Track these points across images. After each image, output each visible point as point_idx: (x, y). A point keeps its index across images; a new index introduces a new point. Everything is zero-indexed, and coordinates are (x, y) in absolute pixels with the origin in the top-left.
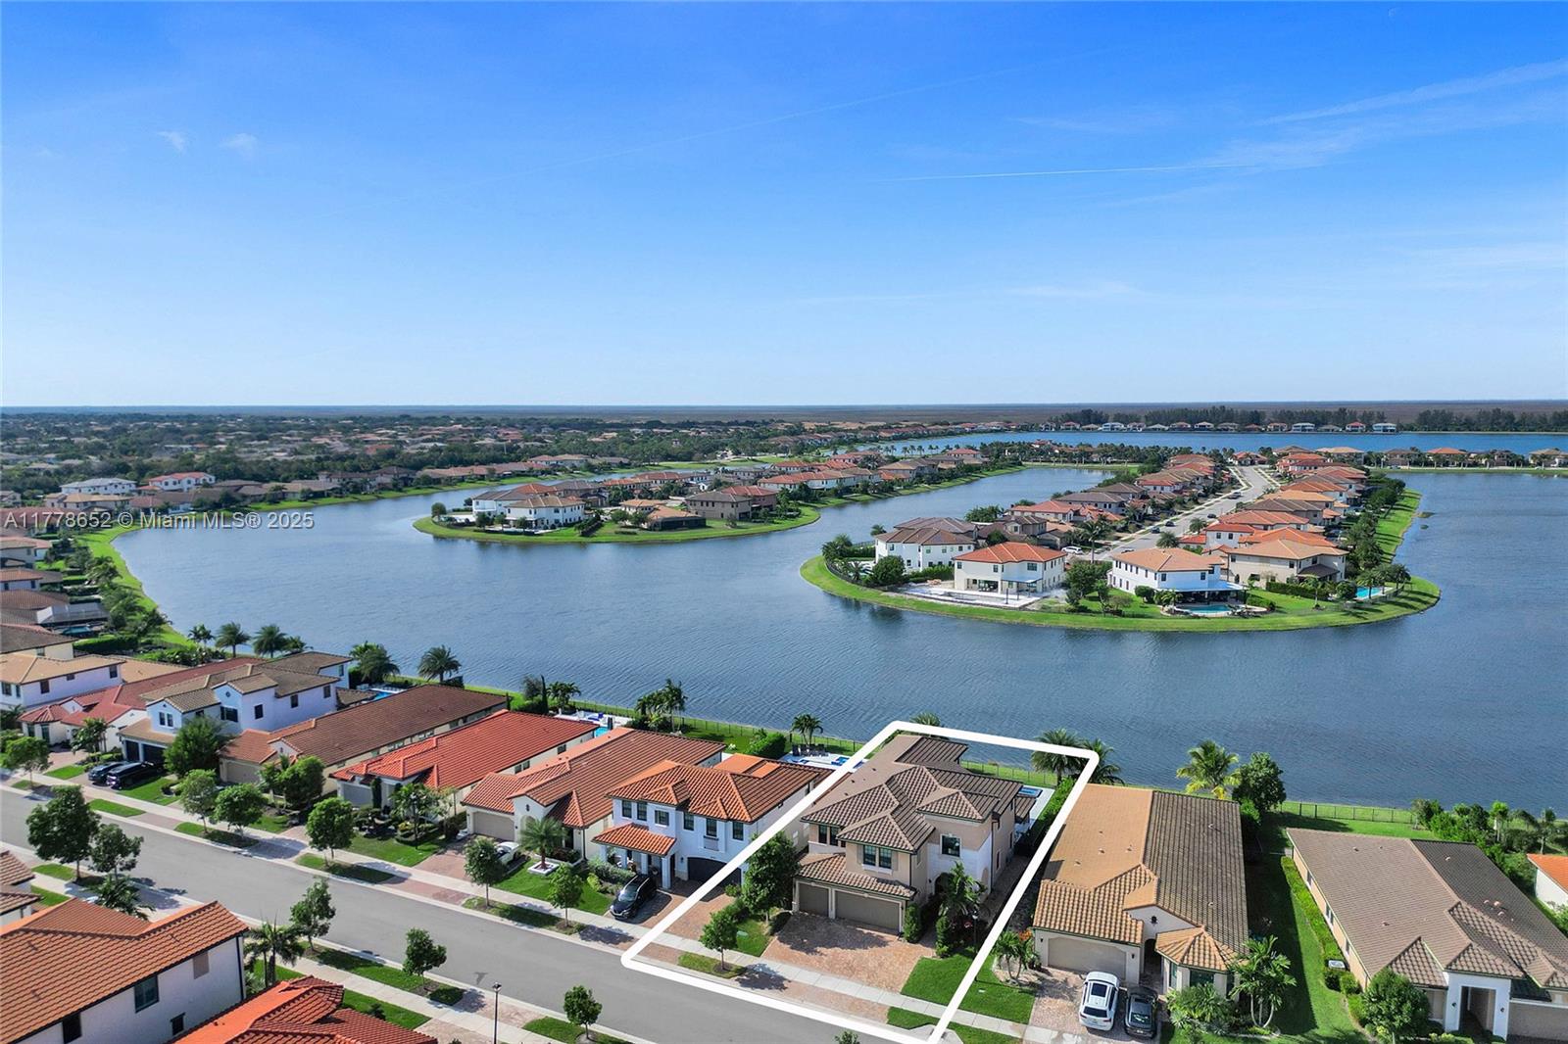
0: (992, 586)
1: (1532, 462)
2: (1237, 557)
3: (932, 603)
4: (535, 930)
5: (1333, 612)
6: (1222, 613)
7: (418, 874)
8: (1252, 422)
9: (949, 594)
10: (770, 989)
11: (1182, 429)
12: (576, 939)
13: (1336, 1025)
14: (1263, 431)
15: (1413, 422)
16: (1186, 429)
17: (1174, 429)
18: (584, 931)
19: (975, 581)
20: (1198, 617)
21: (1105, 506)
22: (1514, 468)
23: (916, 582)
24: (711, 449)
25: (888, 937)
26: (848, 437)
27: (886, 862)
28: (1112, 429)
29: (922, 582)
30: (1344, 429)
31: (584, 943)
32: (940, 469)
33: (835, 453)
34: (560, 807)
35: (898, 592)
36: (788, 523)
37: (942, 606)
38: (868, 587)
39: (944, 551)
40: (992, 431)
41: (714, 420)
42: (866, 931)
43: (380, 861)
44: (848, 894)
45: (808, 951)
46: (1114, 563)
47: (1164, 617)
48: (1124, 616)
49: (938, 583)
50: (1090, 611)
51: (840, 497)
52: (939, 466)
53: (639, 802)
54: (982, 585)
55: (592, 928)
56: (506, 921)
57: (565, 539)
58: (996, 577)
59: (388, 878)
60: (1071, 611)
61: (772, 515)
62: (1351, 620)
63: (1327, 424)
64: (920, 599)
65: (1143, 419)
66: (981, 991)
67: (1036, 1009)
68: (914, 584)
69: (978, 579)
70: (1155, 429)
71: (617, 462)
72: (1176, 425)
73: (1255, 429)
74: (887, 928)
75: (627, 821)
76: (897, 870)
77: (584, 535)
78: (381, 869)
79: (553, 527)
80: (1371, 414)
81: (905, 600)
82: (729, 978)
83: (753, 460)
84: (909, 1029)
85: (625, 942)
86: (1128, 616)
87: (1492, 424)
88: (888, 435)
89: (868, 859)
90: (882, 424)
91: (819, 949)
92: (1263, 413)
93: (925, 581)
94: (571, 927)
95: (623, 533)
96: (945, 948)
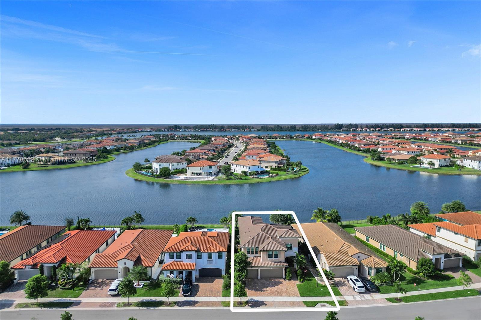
0: (200, 174)
1: (295, 137)
2: (261, 161)
3: (184, 181)
4: (157, 308)
5: (291, 174)
6: (267, 177)
7: (83, 299)
8: (222, 129)
9: (186, 178)
10: (262, 306)
11: (203, 131)
12: (176, 307)
13: (409, 276)
14: (225, 131)
15: (260, 129)
16: (205, 131)
17: (201, 131)
18: (177, 303)
19: (193, 173)
20: (262, 178)
21: (210, 151)
22: (292, 139)
23: (173, 175)
24: (52, 138)
25: (281, 280)
26: (101, 133)
27: (276, 256)
28: (184, 131)
29: (174, 175)
30: (245, 130)
31: (181, 308)
32: (145, 142)
33: (102, 138)
34: (138, 261)
35: (170, 178)
36: (106, 160)
37: (187, 181)
38: (158, 178)
39: (178, 165)
40: (148, 131)
41: (42, 128)
42: (273, 280)
43: (60, 298)
44: (264, 269)
45: (261, 291)
46: (232, 165)
47: (252, 179)
48: (243, 180)
49: (180, 175)
50: (232, 179)
51: (118, 151)
52: (145, 141)
53: (177, 253)
54: (195, 174)
55: (180, 302)
56: (141, 308)
57: (17, 170)
58: (201, 171)
59: (71, 305)
60: (228, 179)
61: (100, 158)
62: (296, 176)
63: (240, 129)
64: (179, 180)
65: (192, 128)
66: (321, 290)
67: (340, 291)
68: (173, 176)
69: (194, 172)
70: (196, 131)
71: (14, 142)
72: (202, 129)
73: (223, 131)
74: (279, 278)
75: (172, 260)
76: (280, 258)
77: (25, 168)
78: (64, 301)
79: (9, 166)
80: (250, 127)
81: (174, 180)
82: (245, 306)
83: (71, 141)
84: (314, 306)
85: (197, 304)
86: (244, 179)
87: (277, 129)
88: (115, 132)
89: (270, 256)
90: (109, 129)
91: (264, 289)
92: (224, 126)
93: (176, 174)
94: (171, 304)
95: (42, 166)
96: (302, 279)
